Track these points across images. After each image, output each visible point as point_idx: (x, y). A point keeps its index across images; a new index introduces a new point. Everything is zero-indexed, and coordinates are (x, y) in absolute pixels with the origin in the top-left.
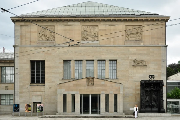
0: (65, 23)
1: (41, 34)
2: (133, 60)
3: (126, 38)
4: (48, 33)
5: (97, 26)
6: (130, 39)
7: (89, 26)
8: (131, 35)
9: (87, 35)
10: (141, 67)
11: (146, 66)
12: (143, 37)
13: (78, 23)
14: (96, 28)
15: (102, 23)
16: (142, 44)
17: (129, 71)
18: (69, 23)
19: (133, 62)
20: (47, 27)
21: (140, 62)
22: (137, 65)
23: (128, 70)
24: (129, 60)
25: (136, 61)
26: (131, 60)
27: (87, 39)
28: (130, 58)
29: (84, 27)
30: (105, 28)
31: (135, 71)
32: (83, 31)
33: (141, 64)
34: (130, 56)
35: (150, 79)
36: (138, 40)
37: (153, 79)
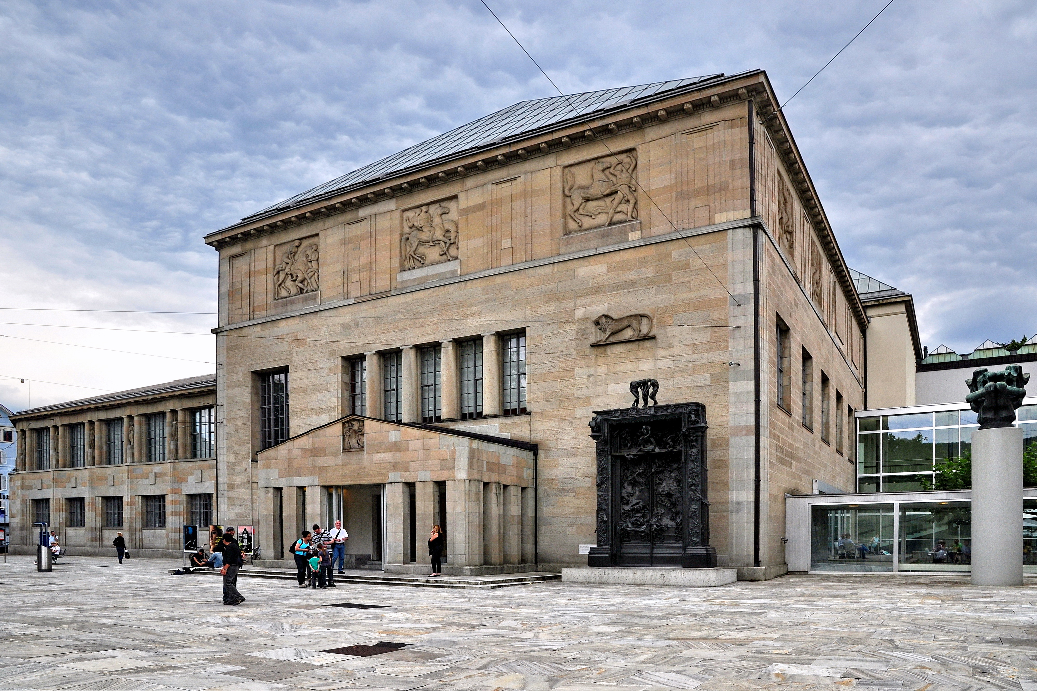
0: (349, 216)
1: (282, 276)
2: (595, 317)
3: (570, 221)
4: (299, 267)
5: (455, 197)
6: (585, 226)
7: (428, 204)
8: (591, 204)
9: (422, 243)
10: (629, 346)
11: (654, 338)
12: (641, 205)
13: (390, 205)
14: (452, 205)
15: (471, 182)
16: (635, 236)
17: (578, 371)
18: (362, 213)
19: (592, 329)
20: (297, 243)
21: (626, 323)
22: (611, 339)
23: (572, 370)
24: (574, 321)
25: (604, 320)
26: (584, 319)
27: (421, 261)
28: (579, 313)
29: (410, 214)
30: (480, 201)
31: (602, 370)
32: (407, 230)
33: (628, 334)
34: (580, 302)
35: (637, 401)
36: (620, 222)
37: (653, 397)
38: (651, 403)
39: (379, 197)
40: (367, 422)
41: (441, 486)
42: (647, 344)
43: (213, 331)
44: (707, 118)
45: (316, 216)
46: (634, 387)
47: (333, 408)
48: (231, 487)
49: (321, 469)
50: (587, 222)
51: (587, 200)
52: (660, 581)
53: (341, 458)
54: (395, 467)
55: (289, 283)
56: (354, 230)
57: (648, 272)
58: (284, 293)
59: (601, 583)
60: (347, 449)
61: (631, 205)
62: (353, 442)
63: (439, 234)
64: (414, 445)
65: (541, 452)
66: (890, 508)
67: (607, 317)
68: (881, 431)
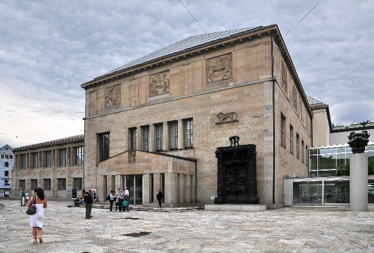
0: (131, 77)
1: (108, 99)
3: (209, 79)
4: (114, 96)
5: (169, 70)
6: (214, 80)
7: (159, 73)
8: (216, 73)
9: (157, 87)
10: (229, 124)
11: (238, 121)
12: (233, 73)
13: (145, 73)
14: (168, 74)
15: (174, 65)
16: (231, 84)
18: (136, 76)
19: (216, 118)
20: (113, 87)
21: (228, 115)
22: (224, 121)
23: (209, 133)
24: (210, 115)
25: (220, 115)
26: (214, 114)
27: (157, 94)
28: (212, 112)
29: (153, 76)
30: (177, 72)
31: (219, 132)
32: (151, 82)
33: (229, 119)
34: (212, 108)
35: (232, 144)
36: (227, 79)
37: (237, 143)
38: (237, 144)
39: (142, 70)
40: (137, 152)
41: (163, 175)
42: (236, 123)
43: (83, 119)
44: (257, 41)
45: (120, 77)
46: (231, 139)
47: (124, 147)
48: (89, 175)
49: (121, 169)
50: (215, 79)
51: (215, 71)
52: (239, 210)
53: (127, 165)
54: (146, 168)
55: (110, 102)
56: (133, 82)
57: (236, 97)
58: (108, 105)
59: (219, 210)
60: (130, 162)
61: (230, 73)
62: (132, 159)
63: (163, 84)
64: (153, 160)
65: (198, 162)
66: (321, 182)
67: (221, 113)
68: (317, 155)
